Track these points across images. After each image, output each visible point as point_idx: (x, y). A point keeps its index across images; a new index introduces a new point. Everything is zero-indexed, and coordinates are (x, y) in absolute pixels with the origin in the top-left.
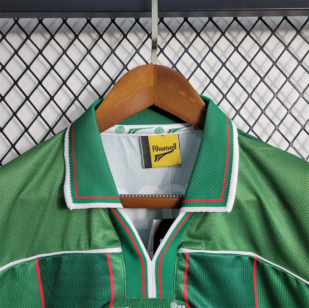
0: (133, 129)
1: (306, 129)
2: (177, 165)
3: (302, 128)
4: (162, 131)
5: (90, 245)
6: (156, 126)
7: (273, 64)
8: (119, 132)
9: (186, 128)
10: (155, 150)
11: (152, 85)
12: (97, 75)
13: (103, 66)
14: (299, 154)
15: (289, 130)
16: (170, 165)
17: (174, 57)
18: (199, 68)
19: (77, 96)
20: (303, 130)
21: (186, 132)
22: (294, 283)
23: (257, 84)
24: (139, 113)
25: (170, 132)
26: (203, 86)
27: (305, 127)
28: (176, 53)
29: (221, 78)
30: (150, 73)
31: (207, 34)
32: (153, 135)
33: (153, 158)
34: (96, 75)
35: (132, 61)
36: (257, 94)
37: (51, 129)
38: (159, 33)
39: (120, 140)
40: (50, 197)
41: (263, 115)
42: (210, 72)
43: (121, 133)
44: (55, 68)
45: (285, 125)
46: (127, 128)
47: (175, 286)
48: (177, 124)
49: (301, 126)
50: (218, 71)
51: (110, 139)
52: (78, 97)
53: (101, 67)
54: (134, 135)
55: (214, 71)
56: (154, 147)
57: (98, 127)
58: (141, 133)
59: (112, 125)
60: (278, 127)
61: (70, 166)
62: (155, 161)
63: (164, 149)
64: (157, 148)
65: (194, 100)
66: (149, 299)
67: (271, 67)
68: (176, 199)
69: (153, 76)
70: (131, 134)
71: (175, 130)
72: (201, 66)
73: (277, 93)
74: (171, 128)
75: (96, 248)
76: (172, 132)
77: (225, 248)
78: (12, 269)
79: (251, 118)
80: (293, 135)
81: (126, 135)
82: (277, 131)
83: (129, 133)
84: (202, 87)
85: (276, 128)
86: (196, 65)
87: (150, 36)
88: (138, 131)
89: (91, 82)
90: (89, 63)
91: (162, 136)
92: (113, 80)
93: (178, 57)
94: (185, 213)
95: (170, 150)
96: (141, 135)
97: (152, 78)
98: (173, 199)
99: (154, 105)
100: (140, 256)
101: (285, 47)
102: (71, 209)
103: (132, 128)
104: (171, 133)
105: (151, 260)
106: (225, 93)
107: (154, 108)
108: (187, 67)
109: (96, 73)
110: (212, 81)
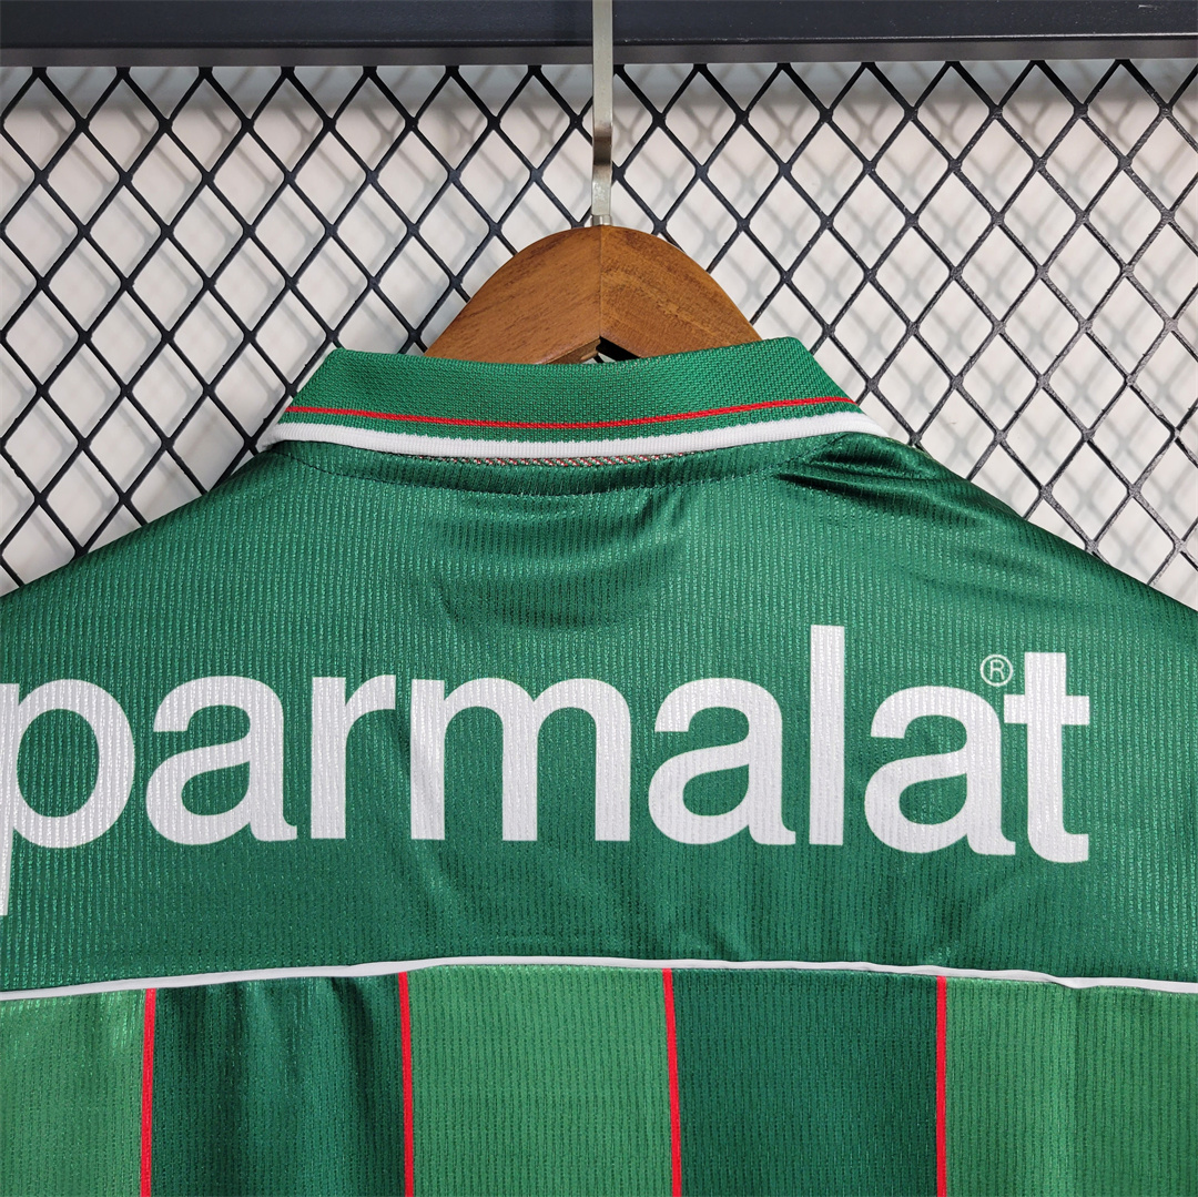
1: (1096, 440)
3: (1083, 438)
7: (992, 219)
12: (399, 258)
13: (418, 228)
14: (1072, 523)
15: (1043, 443)
18: (743, 235)
19: (333, 329)
20: (1086, 444)
23: (937, 289)
26: (758, 296)
27: (1094, 433)
29: (818, 268)
31: (772, 115)
34: (395, 257)
35: (517, 208)
36: (940, 320)
41: (955, 393)
42: (782, 246)
44: (259, 232)
45: (1030, 427)
49: (1081, 431)
50: (808, 245)
52: (338, 334)
53: (413, 230)
55: (796, 244)
60: (1003, 435)
67: (987, 230)
72: (750, 226)
73: (1003, 320)
79: (917, 403)
80: (1054, 461)
82: (999, 446)
84: (753, 299)
85: (998, 439)
86: (732, 224)
87: (577, 123)
89: (379, 281)
90: (373, 216)
92: (455, 274)
93: (673, 193)
101: (1034, 163)
106: (829, 321)
108: (706, 230)
109: (398, 249)
110: (786, 278)
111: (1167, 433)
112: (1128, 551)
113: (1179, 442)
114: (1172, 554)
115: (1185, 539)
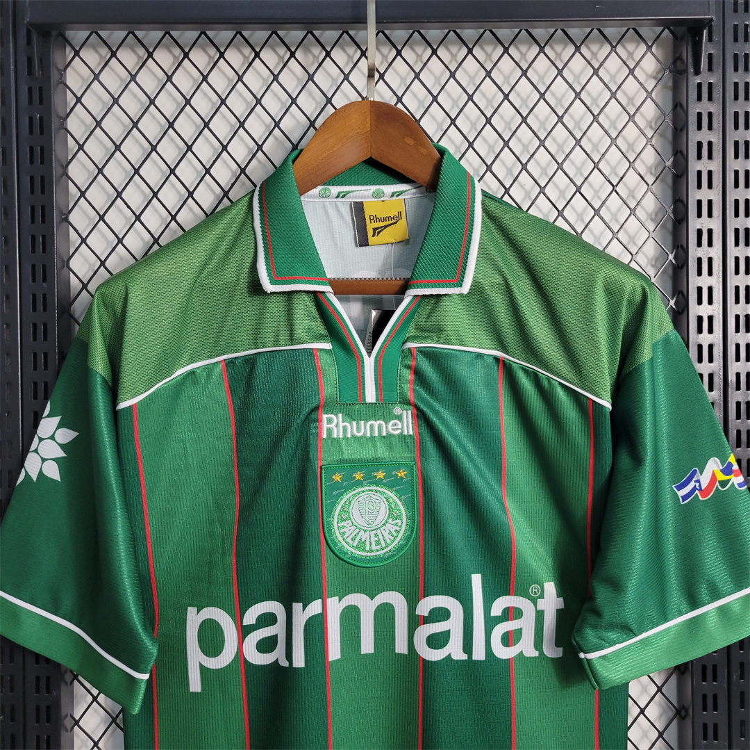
0: (343, 192)
2: (402, 241)
3: (576, 190)
4: (382, 195)
5: (292, 340)
6: (373, 188)
8: (324, 195)
9: (414, 190)
10: (372, 221)
11: (369, 129)
13: (296, 100)
16: (394, 241)
17: (400, 86)
19: (260, 144)
20: (578, 193)
21: (415, 196)
22: (545, 383)
24: (350, 169)
25: (393, 195)
27: (581, 188)
28: (403, 79)
29: (467, 117)
30: (365, 112)
31: (448, 49)
32: (370, 200)
33: (370, 233)
34: (286, 114)
35: (338, 92)
37: (226, 194)
38: (377, 49)
39: (324, 207)
40: (238, 280)
43: (326, 197)
45: (555, 185)
46: (335, 190)
47: (398, 388)
48: (403, 185)
49: (576, 187)
51: (311, 205)
52: (262, 147)
53: (294, 101)
54: (344, 200)
56: (372, 217)
57: (298, 187)
58: (353, 197)
59: (315, 187)
60: (544, 189)
61: (263, 239)
62: (373, 236)
63: (385, 219)
64: (375, 219)
65: (425, 150)
66: (366, 404)
68: (401, 282)
69: (369, 116)
70: (340, 199)
71: (400, 193)
74: (395, 191)
75: (300, 342)
76: (395, 195)
77: (462, 344)
78: (192, 373)
80: (564, 200)
81: (333, 200)
82: (542, 194)
83: (338, 197)
87: (363, 54)
88: (349, 195)
89: (279, 123)
91: (383, 201)
92: (312, 120)
93: (405, 85)
94: (412, 297)
95: (393, 221)
96: (354, 200)
97: (369, 119)
98: (396, 282)
99: (371, 158)
100: (355, 351)
102: (269, 292)
103: (342, 190)
104: (394, 198)
105: (369, 357)
107: (371, 162)
108: (419, 101)
109: (287, 110)
110: (453, 122)
111: (611, 188)
112: (597, 239)
113: (616, 191)
114: (612, 238)
115: (618, 232)
